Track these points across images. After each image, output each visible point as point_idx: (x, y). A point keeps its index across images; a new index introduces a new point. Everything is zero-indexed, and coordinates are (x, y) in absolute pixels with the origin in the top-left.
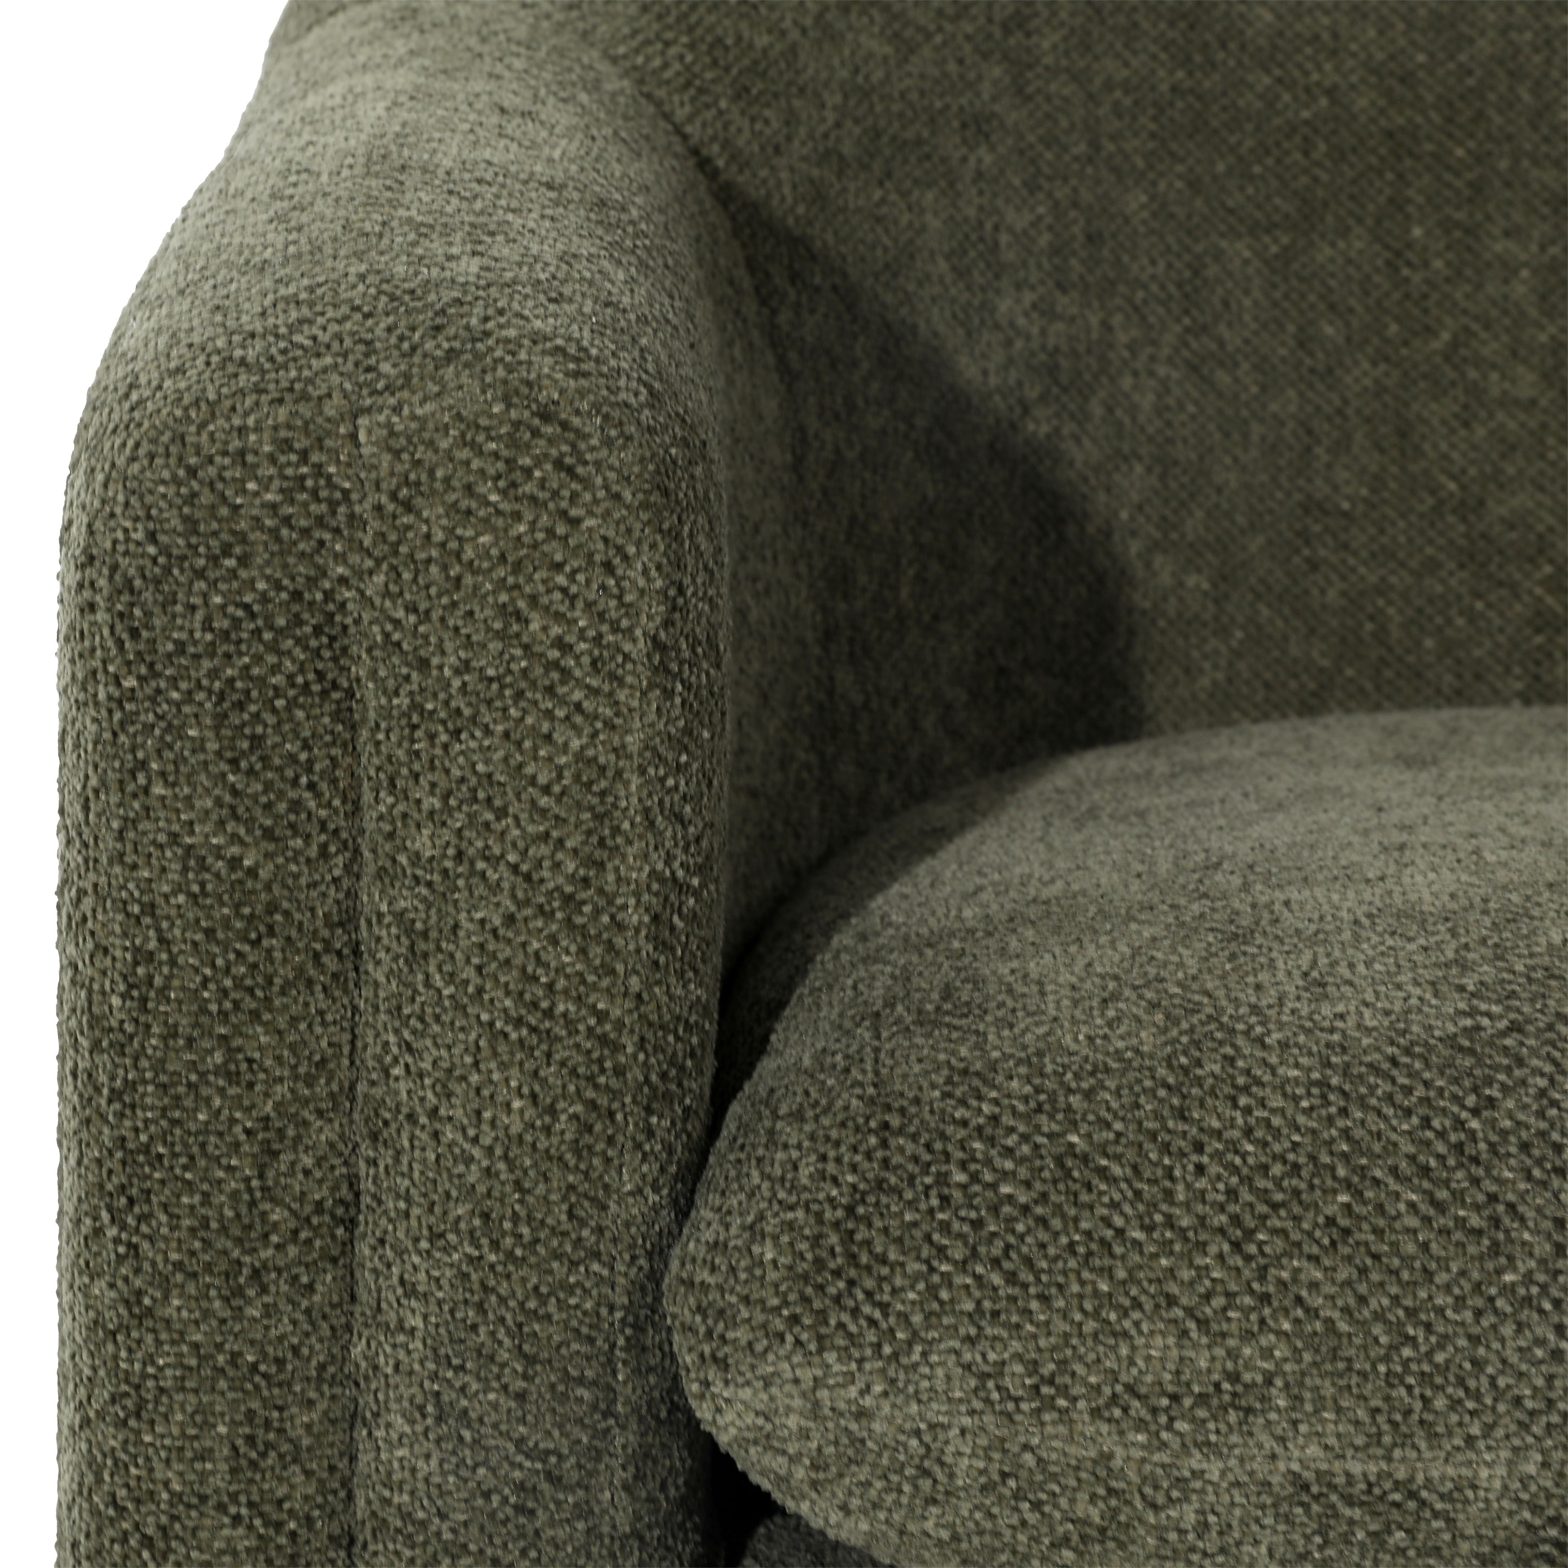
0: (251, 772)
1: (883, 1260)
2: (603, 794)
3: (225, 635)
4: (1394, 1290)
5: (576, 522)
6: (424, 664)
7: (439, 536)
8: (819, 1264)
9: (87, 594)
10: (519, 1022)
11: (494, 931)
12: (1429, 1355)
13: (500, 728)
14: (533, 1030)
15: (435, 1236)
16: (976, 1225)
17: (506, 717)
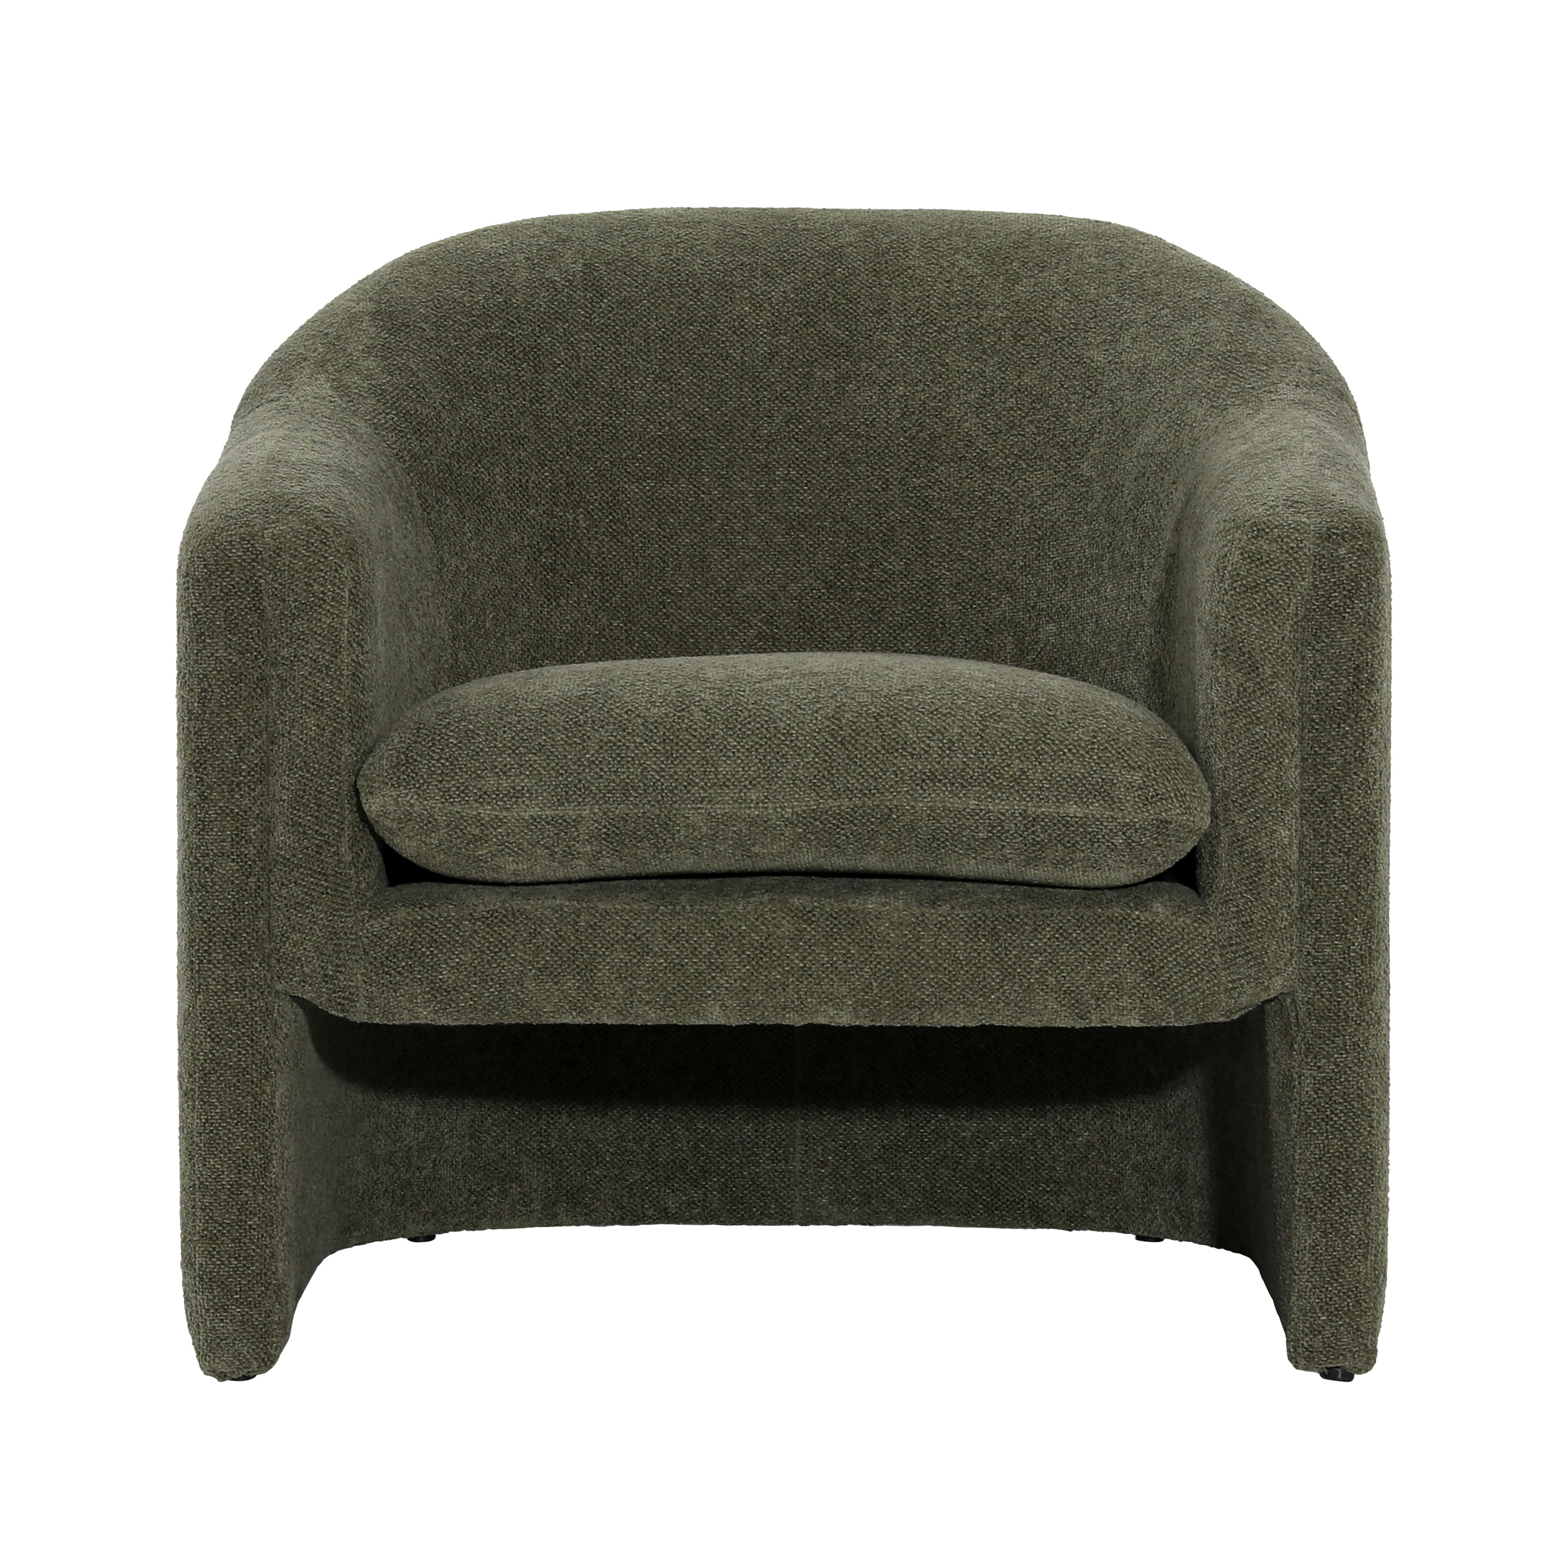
0: (235, 634)
1: (416, 760)
2: (336, 636)
3: (226, 594)
4: (556, 761)
5: (326, 558)
6: (284, 600)
7: (287, 563)
8: (398, 763)
9: (186, 585)
10: (313, 704)
11: (306, 677)
12: (566, 779)
13: (306, 618)
14: (318, 706)
15: (290, 770)
16: (442, 750)
17: (308, 615)
